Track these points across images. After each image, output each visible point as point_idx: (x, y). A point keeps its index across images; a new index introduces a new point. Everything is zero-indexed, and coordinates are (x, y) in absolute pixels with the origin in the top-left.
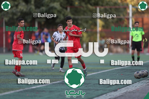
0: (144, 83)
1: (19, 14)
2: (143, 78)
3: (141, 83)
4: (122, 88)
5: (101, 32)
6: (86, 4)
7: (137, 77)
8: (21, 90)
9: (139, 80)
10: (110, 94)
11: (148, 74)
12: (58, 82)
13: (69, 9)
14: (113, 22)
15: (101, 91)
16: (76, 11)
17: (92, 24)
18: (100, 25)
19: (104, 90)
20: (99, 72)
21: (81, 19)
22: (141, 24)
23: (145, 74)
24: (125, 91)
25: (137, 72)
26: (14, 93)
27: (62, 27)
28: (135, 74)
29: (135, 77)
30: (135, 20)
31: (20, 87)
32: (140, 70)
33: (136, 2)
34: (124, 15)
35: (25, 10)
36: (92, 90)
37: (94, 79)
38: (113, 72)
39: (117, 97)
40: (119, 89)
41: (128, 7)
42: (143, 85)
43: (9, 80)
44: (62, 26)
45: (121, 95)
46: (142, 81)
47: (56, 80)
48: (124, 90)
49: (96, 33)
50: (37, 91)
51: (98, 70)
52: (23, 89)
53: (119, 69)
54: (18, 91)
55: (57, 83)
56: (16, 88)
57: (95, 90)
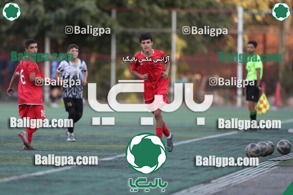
0: (266, 168)
2: (263, 158)
3: (260, 168)
4: (220, 177)
5: (179, 61)
6: (149, 3)
7: (251, 155)
8: (14, 178)
10: (196, 188)
11: (274, 150)
13: (114, 13)
14: (203, 42)
16: (128, 18)
17: (161, 45)
18: (177, 47)
19: (184, 181)
22: (260, 46)
23: (267, 149)
24: (227, 183)
25: (252, 145)
27: (77, 50)
28: (247, 149)
29: (247, 155)
30: (249, 37)
31: (12, 172)
32: (257, 141)
33: (251, 3)
38: (203, 145)
40: (215, 179)
41: (236, 13)
42: (263, 171)
44: (77, 48)
45: (218, 191)
46: (262, 164)
48: (225, 181)
50: (47, 180)
52: (17, 175)
53: (216, 138)
54: (6, 180)
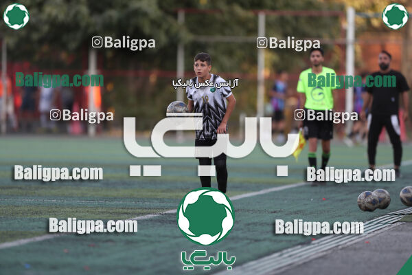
0: (385, 223)
1: (46, 28)
3: (377, 224)
4: (324, 236)
7: (365, 207)
8: (49, 236)
9: (371, 214)
10: (291, 251)
12: (150, 216)
13: (181, 16)
14: (302, 55)
15: (267, 243)
16: (200, 22)
17: (244, 58)
19: (275, 241)
20: (262, 192)
21: (216, 46)
24: (333, 245)
25: (366, 193)
26: (29, 244)
28: (360, 199)
29: (360, 206)
32: (373, 188)
33: (366, 2)
34: (332, 37)
35: (61, 17)
36: (242, 239)
37: (249, 211)
38: (301, 193)
39: (310, 261)
40: (316, 239)
41: (345, 15)
42: (381, 228)
43: (16, 208)
45: (320, 255)
46: (380, 219)
47: (145, 211)
48: (330, 242)
49: (255, 83)
51: (258, 187)
54: (39, 239)
55: (146, 220)
56: (33, 231)
57: (251, 239)
